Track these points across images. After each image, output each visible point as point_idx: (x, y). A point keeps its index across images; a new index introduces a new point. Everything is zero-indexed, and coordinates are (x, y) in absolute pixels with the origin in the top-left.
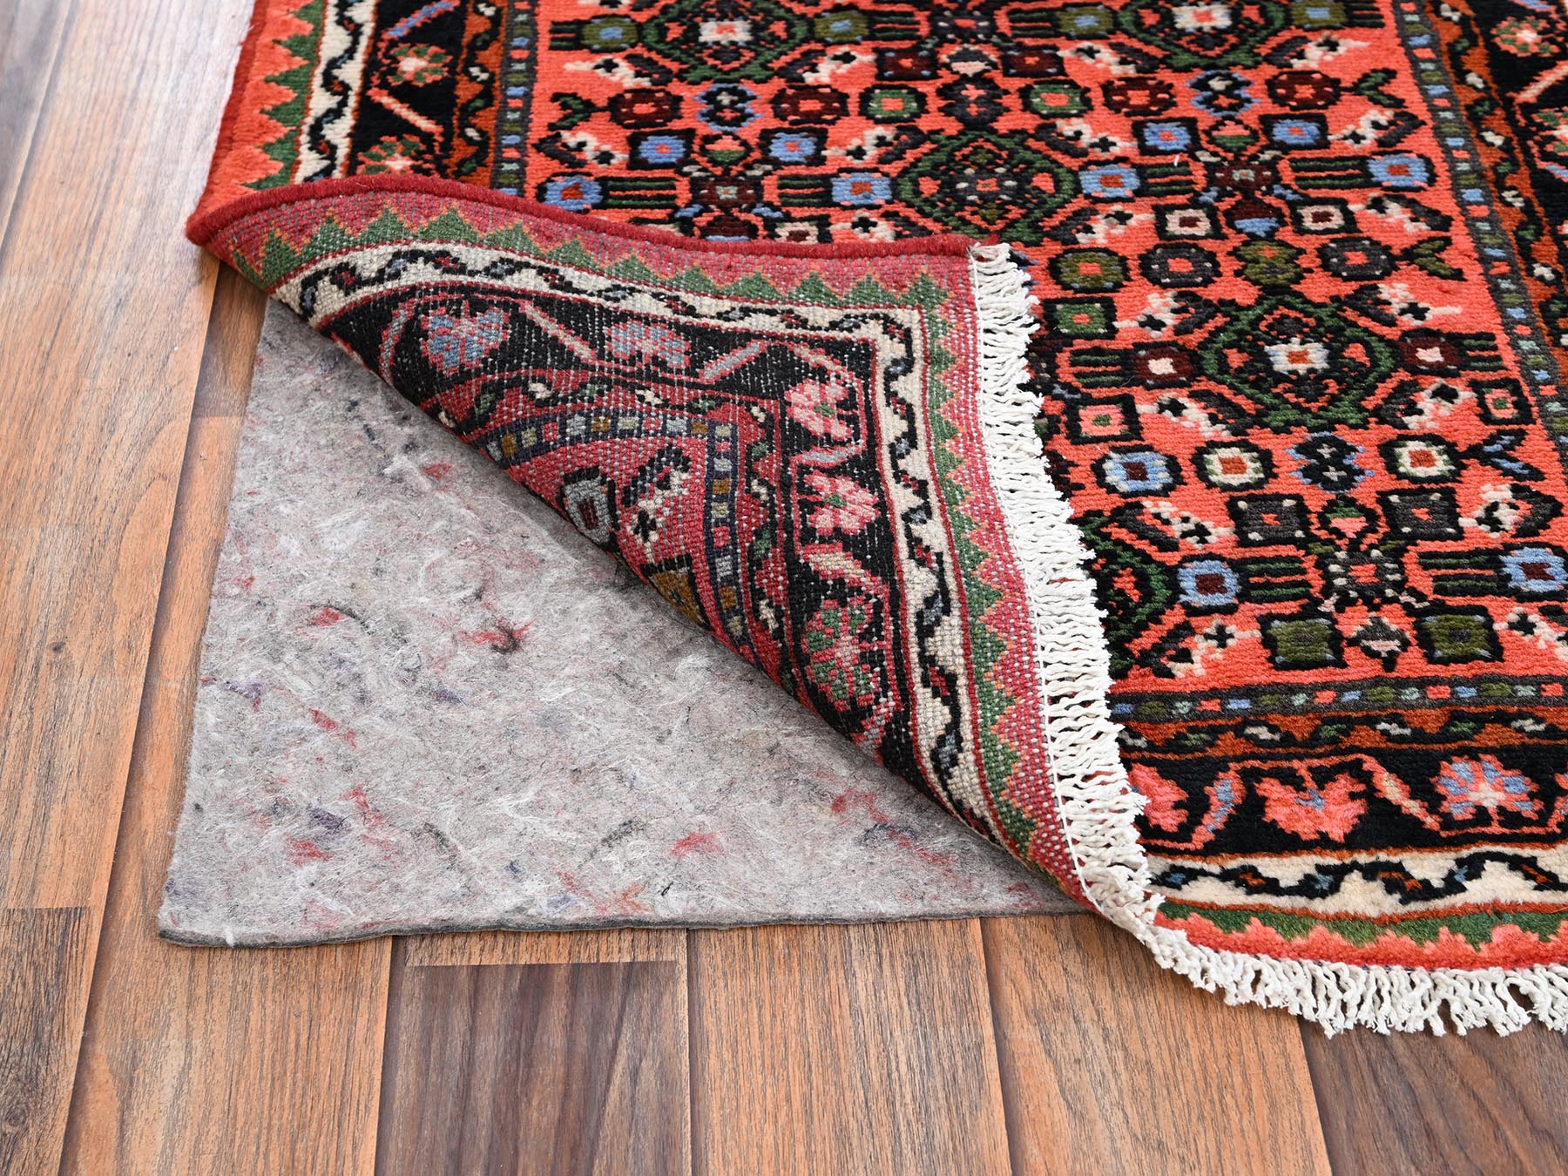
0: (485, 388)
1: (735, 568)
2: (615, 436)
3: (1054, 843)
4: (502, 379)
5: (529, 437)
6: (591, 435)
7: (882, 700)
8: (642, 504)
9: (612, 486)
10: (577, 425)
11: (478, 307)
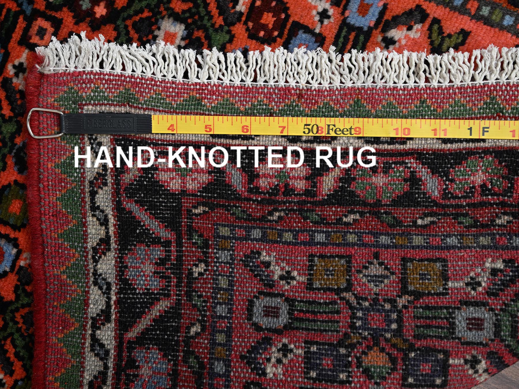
0: (185, 360)
1: (323, 232)
2: (233, 290)
3: (506, 90)
4: (183, 351)
5: (220, 338)
6: (229, 302)
7: (409, 165)
8: (276, 277)
9: (261, 293)
10: (221, 310)
11: (132, 363)
